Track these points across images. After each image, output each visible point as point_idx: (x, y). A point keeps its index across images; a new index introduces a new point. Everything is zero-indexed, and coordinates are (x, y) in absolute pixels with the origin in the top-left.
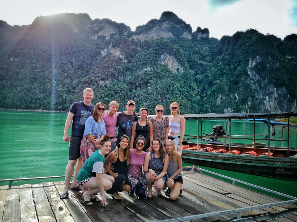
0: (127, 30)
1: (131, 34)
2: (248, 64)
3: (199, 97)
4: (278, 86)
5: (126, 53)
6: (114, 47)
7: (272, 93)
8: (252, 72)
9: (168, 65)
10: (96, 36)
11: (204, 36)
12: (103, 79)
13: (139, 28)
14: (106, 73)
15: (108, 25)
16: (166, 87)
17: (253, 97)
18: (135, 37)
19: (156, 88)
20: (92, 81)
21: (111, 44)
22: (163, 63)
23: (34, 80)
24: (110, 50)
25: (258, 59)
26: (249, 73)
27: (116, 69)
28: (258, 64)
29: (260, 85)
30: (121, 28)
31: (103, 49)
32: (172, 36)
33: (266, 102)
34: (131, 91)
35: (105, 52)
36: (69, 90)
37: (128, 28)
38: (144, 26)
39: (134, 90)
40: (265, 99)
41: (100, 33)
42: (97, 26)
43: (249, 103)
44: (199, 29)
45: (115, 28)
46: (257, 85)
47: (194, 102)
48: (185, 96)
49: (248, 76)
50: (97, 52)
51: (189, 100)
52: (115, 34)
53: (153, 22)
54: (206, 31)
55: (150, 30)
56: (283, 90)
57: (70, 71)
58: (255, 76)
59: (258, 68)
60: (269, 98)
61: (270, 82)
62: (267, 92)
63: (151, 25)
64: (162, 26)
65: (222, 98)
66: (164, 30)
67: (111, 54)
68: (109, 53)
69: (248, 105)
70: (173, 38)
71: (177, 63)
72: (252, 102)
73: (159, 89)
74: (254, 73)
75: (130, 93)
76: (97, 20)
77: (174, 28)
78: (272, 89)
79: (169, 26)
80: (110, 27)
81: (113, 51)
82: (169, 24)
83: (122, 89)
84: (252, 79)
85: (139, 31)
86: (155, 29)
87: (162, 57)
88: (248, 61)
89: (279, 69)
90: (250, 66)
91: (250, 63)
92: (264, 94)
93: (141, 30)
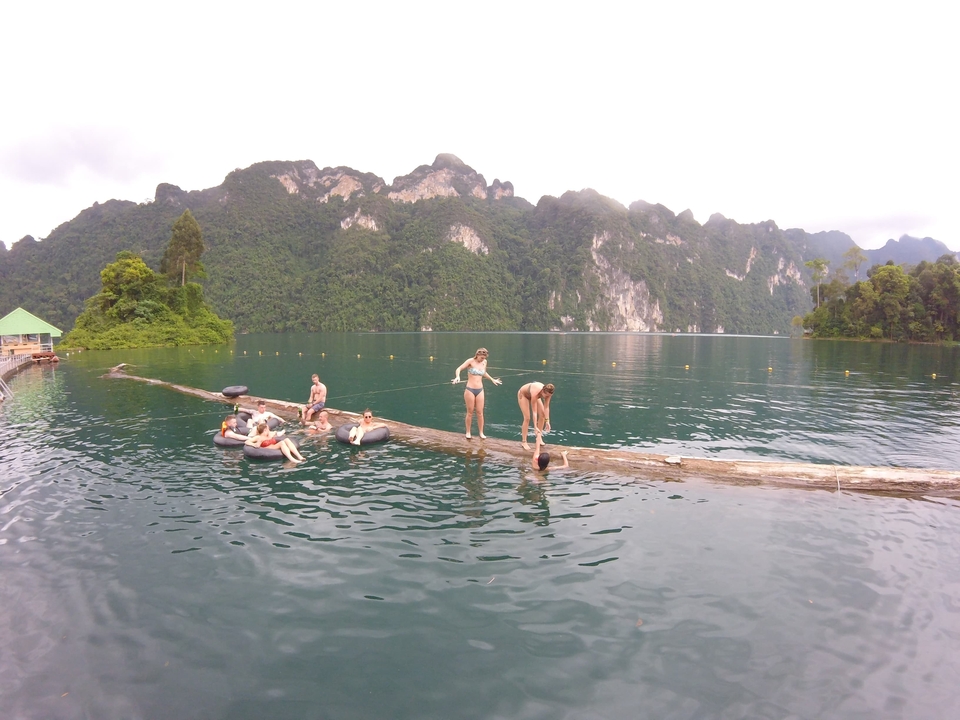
0: (379, 184)
1: (386, 189)
2: (592, 244)
3: (519, 298)
4: (635, 279)
5: (387, 223)
6: (364, 213)
7: (628, 290)
8: (598, 256)
9: (463, 243)
10: (326, 198)
11: (506, 193)
12: (351, 272)
13: (397, 179)
14: (354, 261)
15: (347, 177)
16: (465, 281)
17: (602, 296)
18: (392, 196)
19: (449, 284)
20: (330, 275)
21: (359, 210)
22: (454, 239)
23: (231, 282)
24: (358, 218)
25: (606, 236)
26: (595, 257)
27: (372, 253)
28: (606, 243)
29: (611, 277)
30: (368, 180)
31: (343, 219)
32: (456, 194)
33: (620, 303)
34: (401, 290)
35: (348, 224)
36: (290, 294)
37: (380, 181)
38: (407, 177)
39: (407, 289)
40: (618, 299)
41: (333, 192)
42: (328, 179)
43: (597, 306)
44: (496, 182)
45: (358, 181)
46: (607, 276)
47: (514, 307)
48: (498, 296)
49: (593, 262)
50: (331, 224)
51: (504, 302)
52: (359, 191)
53: (423, 171)
54: (508, 186)
55: (417, 184)
56: (641, 285)
57: (289, 260)
58: (603, 262)
59: (606, 250)
60: (624, 298)
61: (625, 272)
62: (621, 288)
63: (419, 175)
64: (438, 177)
65: (556, 299)
66: (441, 184)
67: (359, 226)
68: (355, 225)
69: (595, 309)
70: (458, 197)
71: (478, 239)
72: (602, 304)
73: (453, 284)
74: (602, 257)
75: (400, 294)
76: (327, 169)
77: (458, 179)
78: (628, 284)
79: (449, 177)
80: (351, 180)
81: (362, 222)
82: (449, 173)
83: (385, 288)
84: (598, 268)
85: (400, 185)
86: (426, 181)
87: (453, 228)
88: (591, 238)
89: (633, 252)
90: (594, 246)
91: (594, 241)
92: (617, 292)
93: (403, 183)
